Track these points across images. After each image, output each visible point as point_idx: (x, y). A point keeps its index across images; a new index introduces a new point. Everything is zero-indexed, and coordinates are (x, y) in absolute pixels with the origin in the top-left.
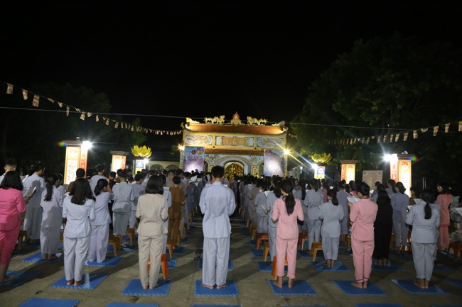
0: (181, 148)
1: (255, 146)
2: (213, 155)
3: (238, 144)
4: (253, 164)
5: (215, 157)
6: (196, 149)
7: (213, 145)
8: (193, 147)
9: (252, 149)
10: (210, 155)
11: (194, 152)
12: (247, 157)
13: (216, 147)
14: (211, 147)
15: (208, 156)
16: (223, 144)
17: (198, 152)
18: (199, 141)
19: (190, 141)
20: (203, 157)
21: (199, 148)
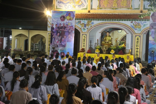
0: (48, 13)
1: (142, 8)
2: (86, 22)
3: (119, 6)
4: (136, 31)
5: (88, 24)
6: (65, 15)
7: (89, 9)
8: (62, 12)
9: (137, 12)
10: (82, 22)
11: (63, 18)
12: (128, 23)
13: (92, 12)
14: (86, 12)
15: (80, 22)
16: (100, 7)
17: (68, 17)
18: (72, 5)
19: (61, 4)
20: (74, 24)
21: (69, 13)
